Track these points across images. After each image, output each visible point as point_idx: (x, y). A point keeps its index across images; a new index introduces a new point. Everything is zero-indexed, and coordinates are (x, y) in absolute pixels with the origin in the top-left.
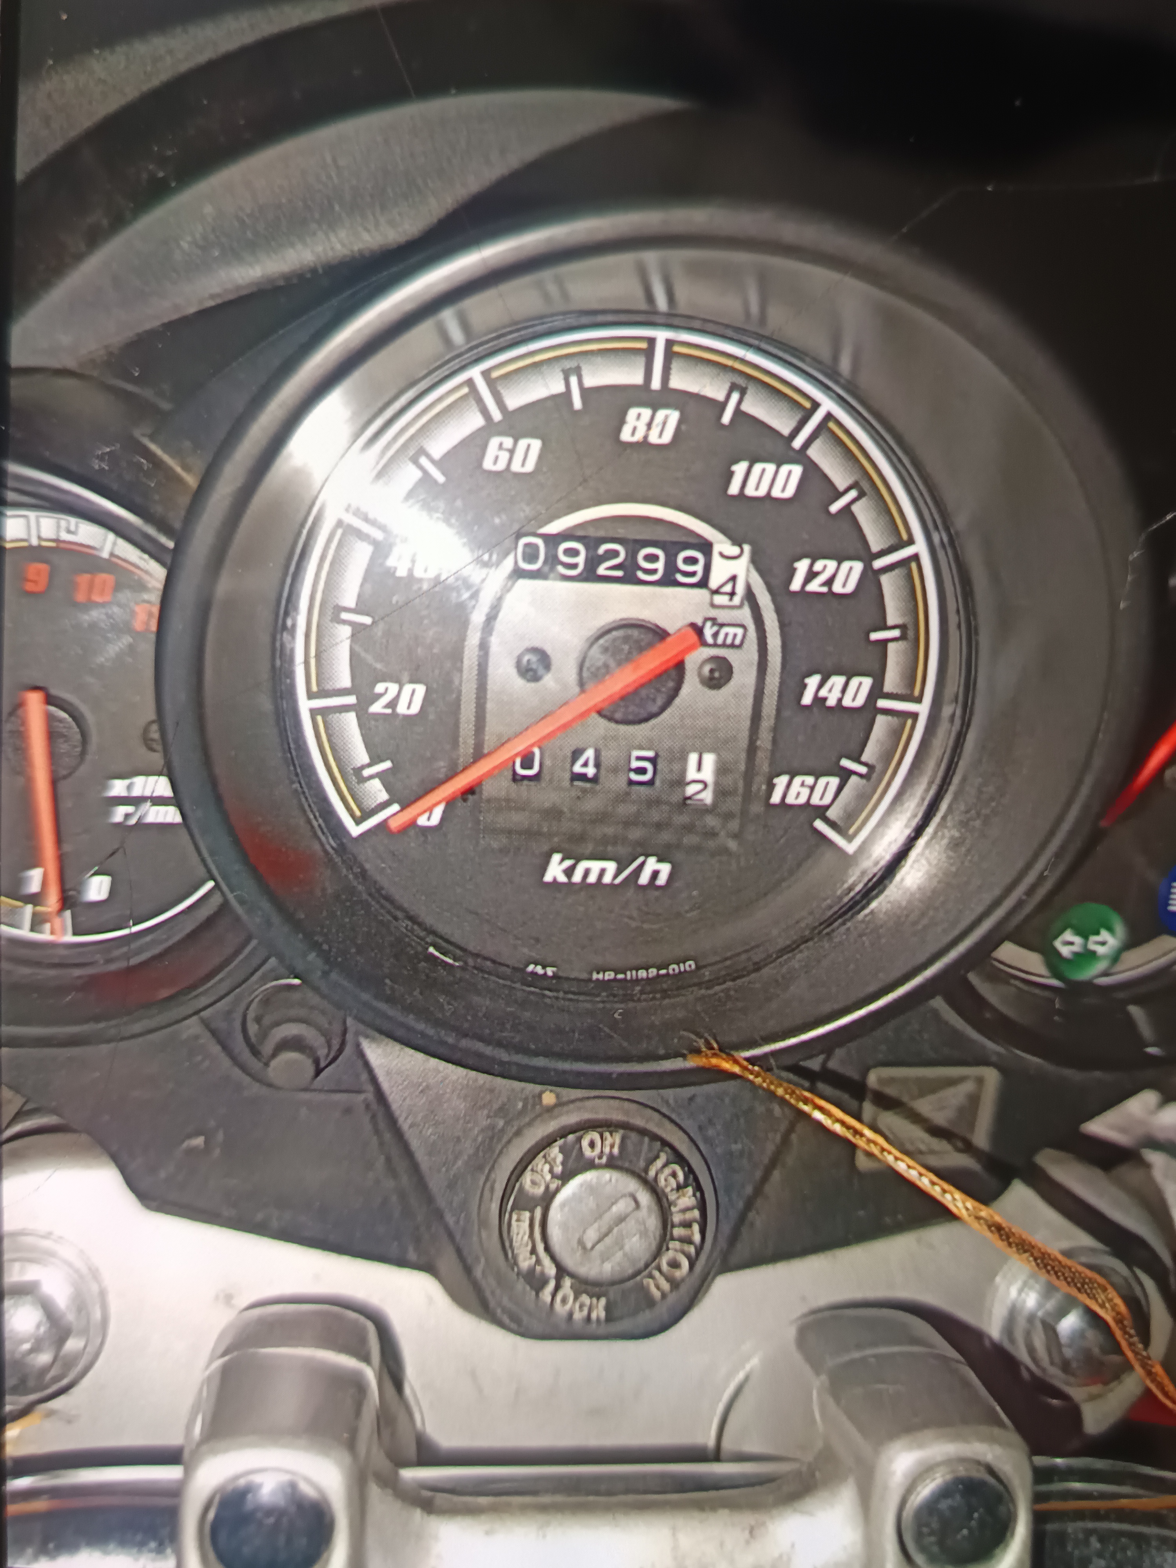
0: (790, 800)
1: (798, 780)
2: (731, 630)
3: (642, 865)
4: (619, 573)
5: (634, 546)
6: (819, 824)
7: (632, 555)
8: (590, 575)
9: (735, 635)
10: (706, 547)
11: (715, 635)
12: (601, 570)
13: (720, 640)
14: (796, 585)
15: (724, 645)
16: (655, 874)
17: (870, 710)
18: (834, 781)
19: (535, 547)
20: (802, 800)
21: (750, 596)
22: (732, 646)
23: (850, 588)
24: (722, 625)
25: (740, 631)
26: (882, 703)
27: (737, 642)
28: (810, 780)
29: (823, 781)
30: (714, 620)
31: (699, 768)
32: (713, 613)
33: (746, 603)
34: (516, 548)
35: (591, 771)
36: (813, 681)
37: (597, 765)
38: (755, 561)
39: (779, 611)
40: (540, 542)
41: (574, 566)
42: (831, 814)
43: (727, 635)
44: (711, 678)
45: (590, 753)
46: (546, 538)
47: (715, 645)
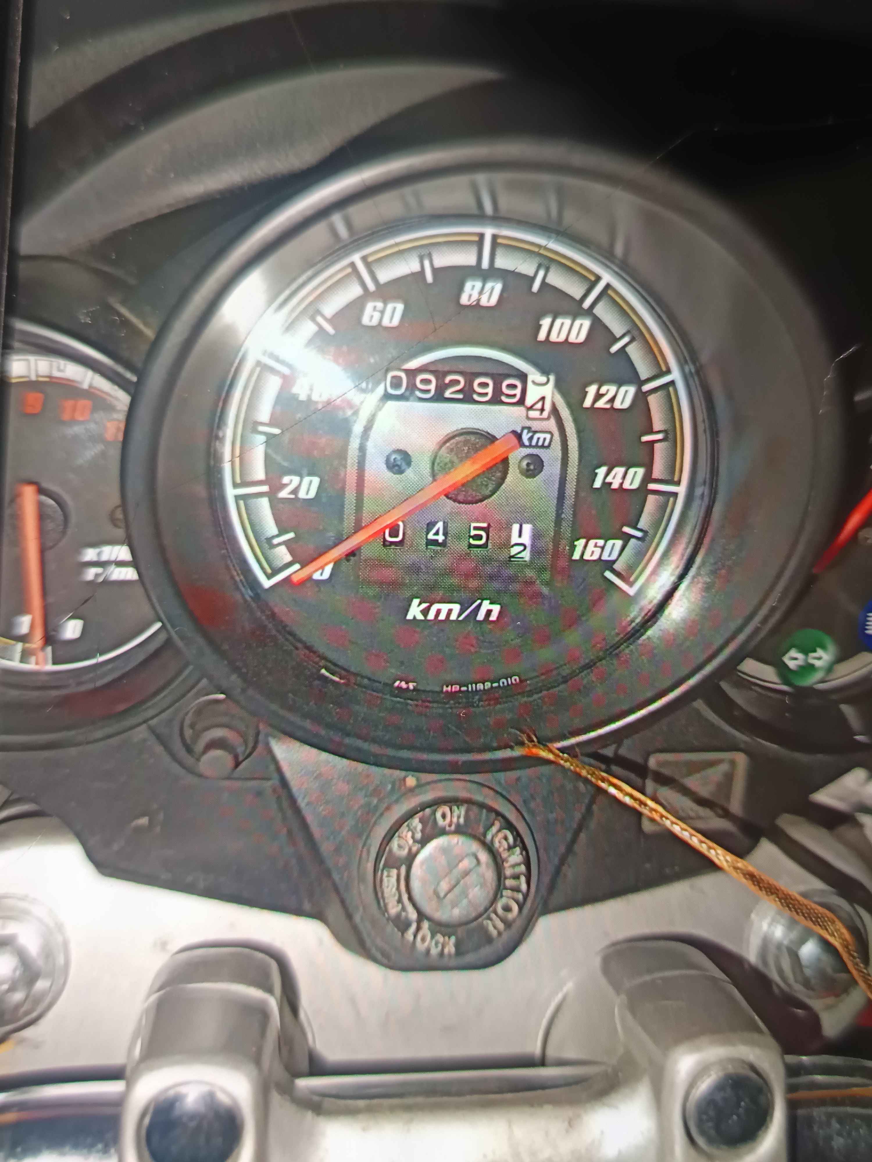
0: (587, 557)
1: (592, 542)
2: (542, 436)
3: (480, 605)
4: (460, 396)
5: (470, 376)
6: (608, 574)
7: (469, 383)
8: (439, 397)
9: (545, 439)
10: (523, 377)
11: (531, 439)
12: (448, 394)
13: (534, 443)
14: (588, 403)
15: (537, 446)
16: (489, 612)
17: (643, 492)
18: (619, 543)
19: (400, 378)
20: (595, 557)
21: (555, 410)
22: (543, 446)
23: (626, 405)
24: (535, 432)
25: (548, 436)
26: (652, 486)
27: (546, 444)
28: (601, 542)
29: (610, 542)
30: (529, 429)
31: (520, 535)
32: (528, 423)
33: (552, 417)
34: (386, 380)
35: (441, 538)
36: (602, 471)
37: (445, 534)
38: (558, 386)
39: (576, 421)
40: (403, 375)
41: (428, 391)
42: (617, 566)
43: (539, 439)
44: (528, 470)
45: (440, 525)
46: (407, 372)
47: (530, 446)
